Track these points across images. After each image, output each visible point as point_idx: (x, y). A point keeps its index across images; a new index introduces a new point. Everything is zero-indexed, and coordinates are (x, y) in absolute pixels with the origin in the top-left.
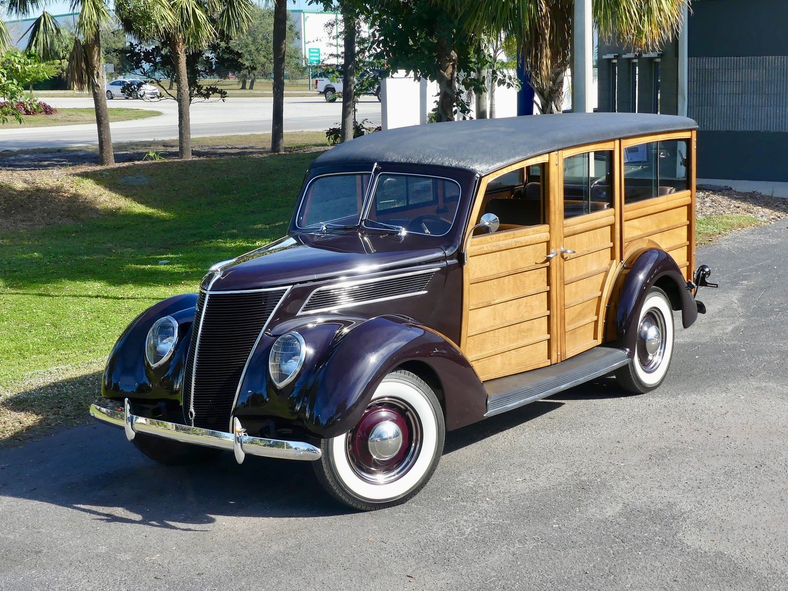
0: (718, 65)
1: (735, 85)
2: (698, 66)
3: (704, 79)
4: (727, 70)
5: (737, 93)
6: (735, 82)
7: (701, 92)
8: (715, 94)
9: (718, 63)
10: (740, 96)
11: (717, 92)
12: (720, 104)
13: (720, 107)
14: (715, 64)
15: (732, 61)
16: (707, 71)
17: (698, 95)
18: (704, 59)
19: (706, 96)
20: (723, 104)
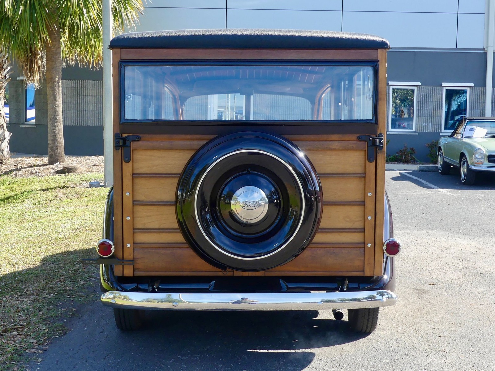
0: (81, 85)
1: (92, 98)
2: (67, 85)
3: (71, 94)
4: (86, 89)
5: (94, 102)
6: (92, 96)
7: (69, 102)
8: (79, 103)
9: (80, 84)
10: (96, 105)
11: (81, 102)
12: (82, 109)
13: (83, 111)
14: (79, 84)
15: (90, 83)
16: (73, 88)
17: (67, 104)
18: (71, 81)
19: (73, 104)
20: (84, 109)
